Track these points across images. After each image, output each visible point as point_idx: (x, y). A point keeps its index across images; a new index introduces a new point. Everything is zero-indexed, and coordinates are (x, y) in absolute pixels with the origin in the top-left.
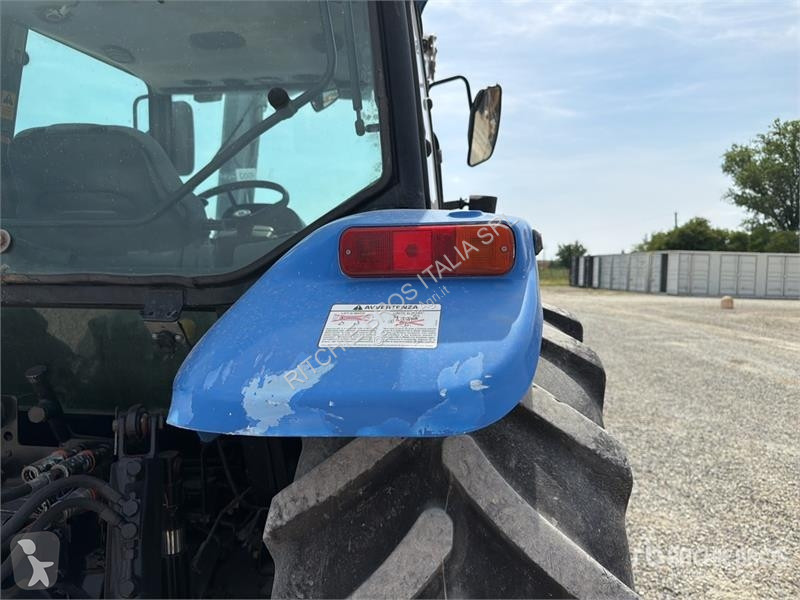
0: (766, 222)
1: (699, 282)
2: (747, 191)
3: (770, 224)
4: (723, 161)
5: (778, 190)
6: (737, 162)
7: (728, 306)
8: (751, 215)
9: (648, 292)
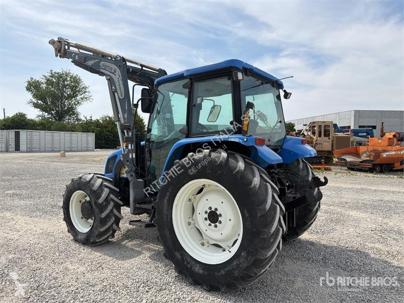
0: (48, 116)
1: (36, 145)
2: (39, 101)
3: (50, 118)
4: (26, 84)
5: (52, 103)
6: (33, 86)
7: (63, 156)
8: (41, 113)
9: (7, 151)
